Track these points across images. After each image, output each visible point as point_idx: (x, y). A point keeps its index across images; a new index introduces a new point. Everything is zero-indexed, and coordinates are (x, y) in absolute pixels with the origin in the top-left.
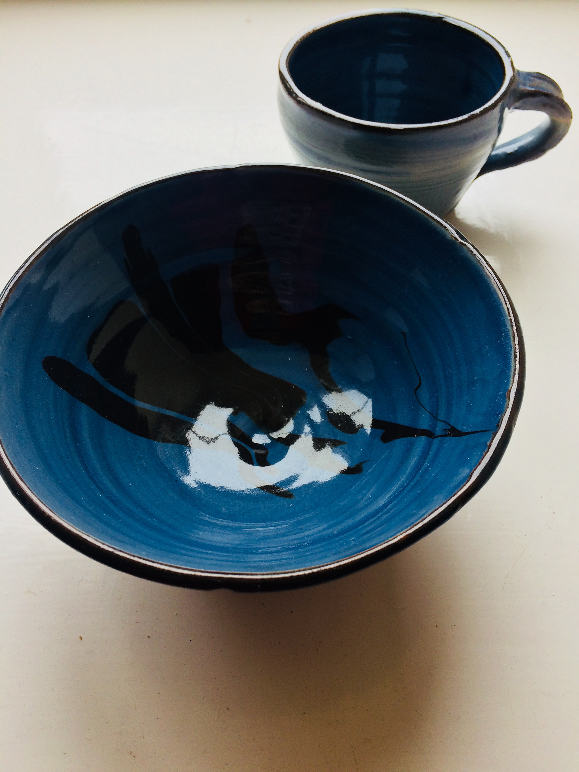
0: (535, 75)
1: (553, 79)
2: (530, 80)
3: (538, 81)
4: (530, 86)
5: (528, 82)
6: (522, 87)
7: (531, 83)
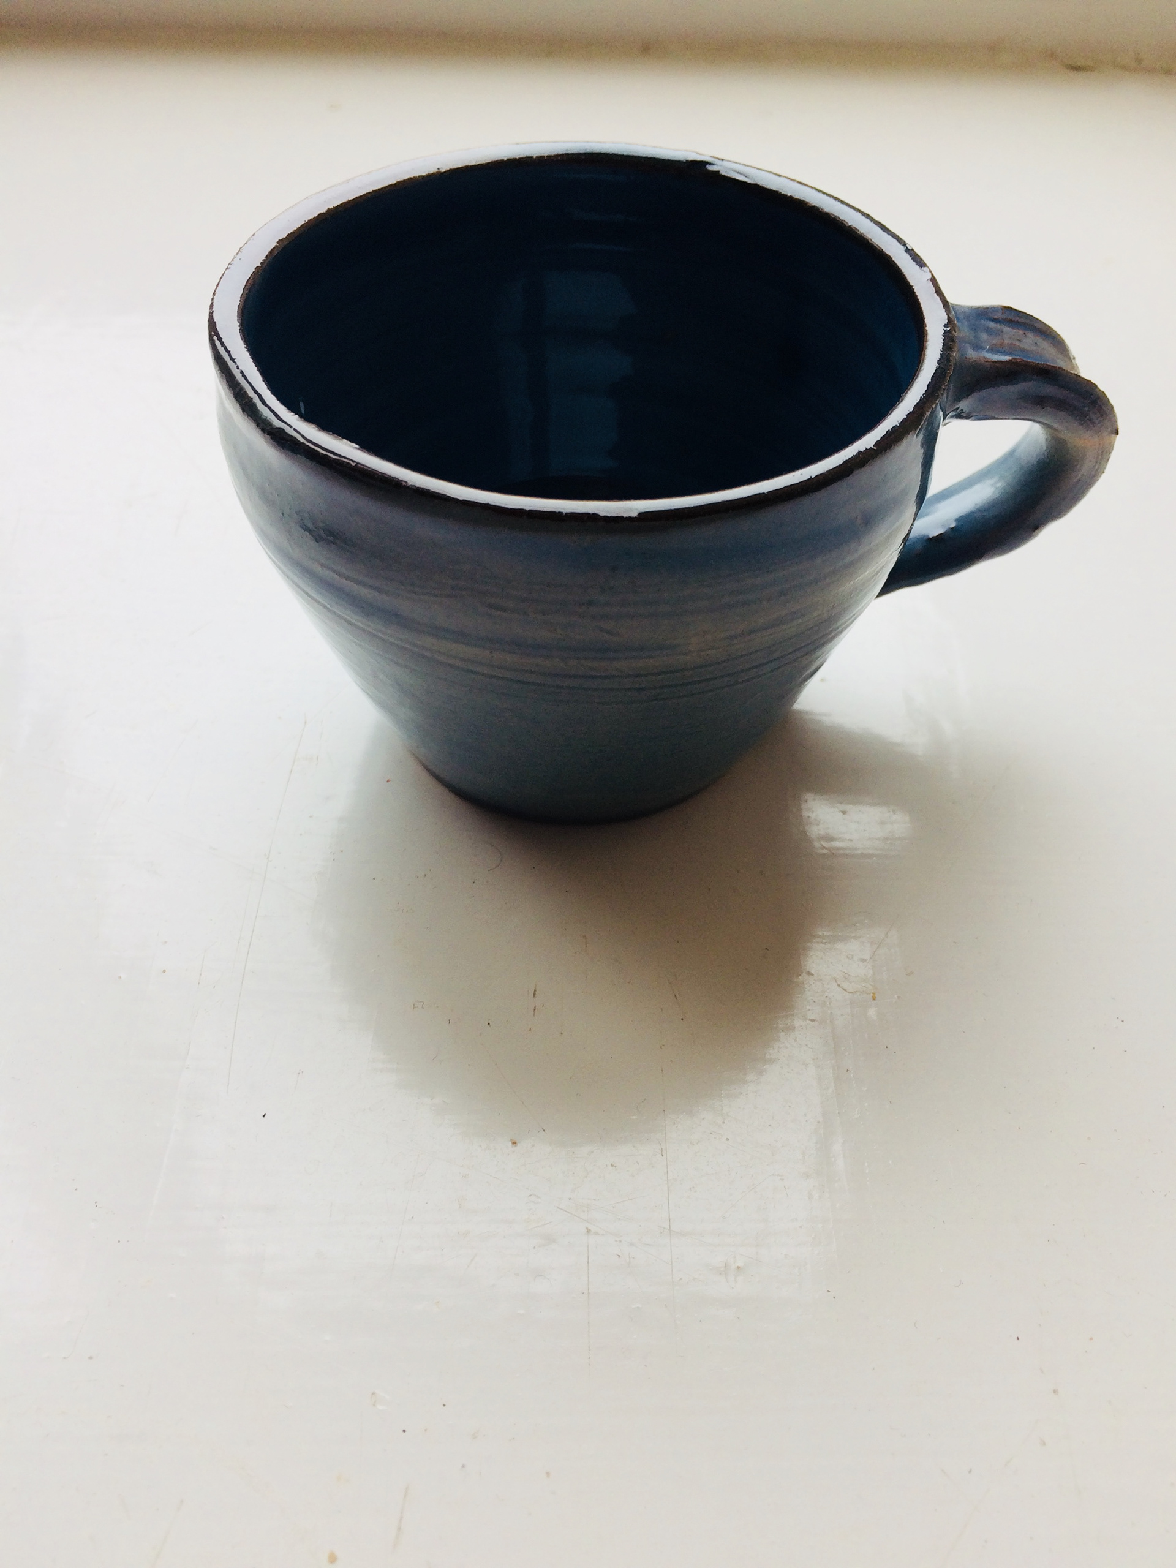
0: (998, 316)
1: (1046, 322)
2: (989, 331)
3: (1010, 334)
4: (993, 350)
5: (984, 336)
6: (972, 354)
7: (995, 341)
